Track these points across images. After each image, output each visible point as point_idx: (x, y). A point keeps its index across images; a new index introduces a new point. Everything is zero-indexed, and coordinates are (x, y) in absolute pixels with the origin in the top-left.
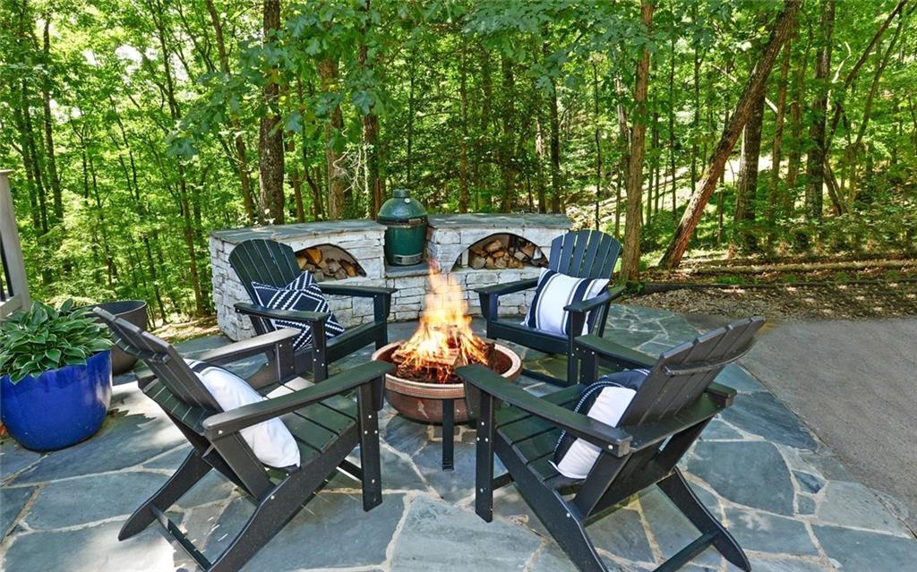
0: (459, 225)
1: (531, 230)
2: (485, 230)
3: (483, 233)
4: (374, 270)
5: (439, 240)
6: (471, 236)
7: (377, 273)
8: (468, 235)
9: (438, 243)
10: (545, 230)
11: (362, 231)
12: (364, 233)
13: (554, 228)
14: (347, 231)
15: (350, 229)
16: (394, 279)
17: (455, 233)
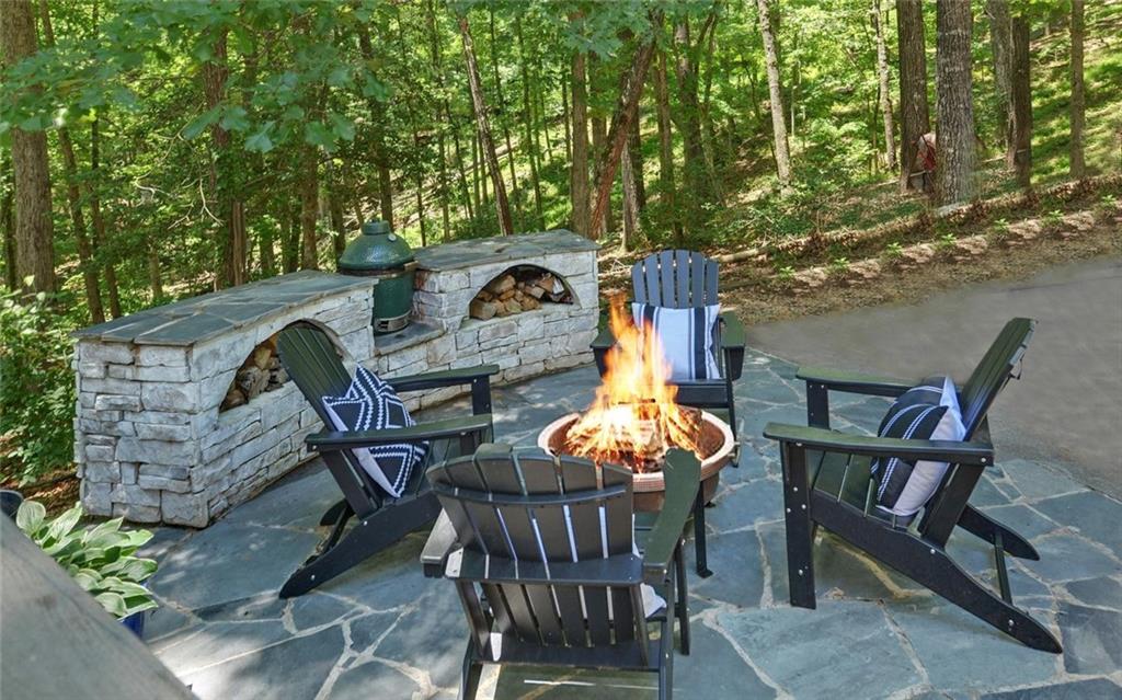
0: (466, 263)
1: (554, 257)
2: (498, 265)
3: (497, 269)
4: (360, 347)
5: (443, 288)
6: (481, 275)
7: (366, 350)
8: (479, 275)
9: (441, 292)
10: (570, 254)
11: (346, 291)
12: (349, 294)
13: (581, 251)
14: (328, 295)
15: (332, 291)
16: (388, 355)
17: (462, 274)
